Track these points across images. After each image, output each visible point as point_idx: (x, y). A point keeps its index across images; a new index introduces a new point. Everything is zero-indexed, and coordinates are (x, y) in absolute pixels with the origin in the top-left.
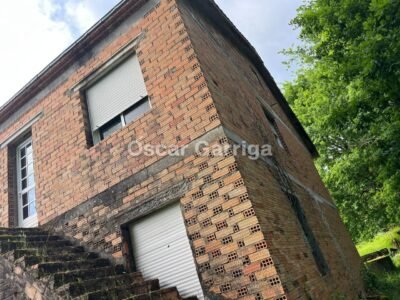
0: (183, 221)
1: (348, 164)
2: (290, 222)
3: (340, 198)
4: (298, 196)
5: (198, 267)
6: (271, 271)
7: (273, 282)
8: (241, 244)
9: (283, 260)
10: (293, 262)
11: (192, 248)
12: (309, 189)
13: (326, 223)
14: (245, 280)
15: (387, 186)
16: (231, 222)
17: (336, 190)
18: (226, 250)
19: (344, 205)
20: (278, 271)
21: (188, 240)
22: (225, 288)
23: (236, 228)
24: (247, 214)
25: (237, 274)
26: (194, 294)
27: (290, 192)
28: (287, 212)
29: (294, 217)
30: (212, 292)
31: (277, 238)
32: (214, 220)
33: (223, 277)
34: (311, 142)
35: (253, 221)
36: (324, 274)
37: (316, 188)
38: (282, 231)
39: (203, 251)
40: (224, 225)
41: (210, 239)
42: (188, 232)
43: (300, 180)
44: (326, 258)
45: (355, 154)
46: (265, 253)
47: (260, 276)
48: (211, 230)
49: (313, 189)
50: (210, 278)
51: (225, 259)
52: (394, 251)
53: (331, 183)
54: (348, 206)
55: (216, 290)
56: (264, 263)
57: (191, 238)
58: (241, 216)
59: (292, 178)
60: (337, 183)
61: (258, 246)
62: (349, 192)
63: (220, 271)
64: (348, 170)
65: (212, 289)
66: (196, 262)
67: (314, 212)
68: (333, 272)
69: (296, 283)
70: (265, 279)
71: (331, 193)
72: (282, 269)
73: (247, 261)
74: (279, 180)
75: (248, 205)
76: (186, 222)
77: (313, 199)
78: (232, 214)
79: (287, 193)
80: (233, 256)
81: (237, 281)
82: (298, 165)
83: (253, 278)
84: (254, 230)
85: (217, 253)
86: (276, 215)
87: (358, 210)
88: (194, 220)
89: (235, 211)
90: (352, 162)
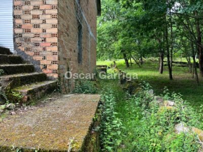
0: (12, 6)
1: (111, 25)
2: (74, 34)
3: (100, 40)
4: (83, 26)
5: (15, 34)
6: (55, 49)
7: (54, 54)
8: (44, 31)
9: (63, 47)
10: (67, 50)
11: (14, 23)
12: (89, 27)
13: (90, 45)
14: (40, 49)
15: (120, 41)
16: (42, 17)
17: (101, 35)
18: (34, 31)
19: (100, 43)
20: (59, 50)
21: (12, 18)
22: (28, 49)
23: (44, 22)
24: (53, 17)
25: (37, 45)
26: (8, 48)
27: (80, 21)
28: (74, 29)
29: (77, 33)
30: (19, 49)
31: (65, 36)
32: (32, 12)
33: (28, 44)
34: (100, 7)
35: (55, 21)
36: (79, 63)
37: (92, 29)
38: (68, 35)
39: (20, 27)
40: (38, 17)
41: (26, 22)
42: (13, 13)
43: (87, 20)
44: (83, 57)
45: (115, 23)
46: (55, 40)
47: (48, 49)
48: (29, 17)
49: (91, 28)
50: (21, 42)
51: (32, 35)
52: (109, 68)
53: (100, 31)
54: (102, 44)
55: (22, 49)
56: (53, 44)
57: (14, 17)
58: (49, 16)
59: (84, 15)
60: (102, 32)
61: (53, 35)
62: (105, 38)
63: (27, 40)
64: (110, 28)
65: (20, 48)
66: (14, 31)
67: (87, 37)
68: (83, 64)
69: (65, 59)
70: (51, 51)
71: (98, 36)
72: (61, 51)
73: (44, 40)
74: (77, 12)
75: (55, 12)
76: (14, 6)
77: (89, 32)
78: (44, 13)
79: (78, 21)
80: (37, 35)
81: (36, 48)
82: (89, 12)
83: (44, 49)
84: (54, 26)
85: (29, 31)
86: (68, 26)
87: (105, 47)
88: (20, 8)
89: (47, 12)
90: (113, 25)
